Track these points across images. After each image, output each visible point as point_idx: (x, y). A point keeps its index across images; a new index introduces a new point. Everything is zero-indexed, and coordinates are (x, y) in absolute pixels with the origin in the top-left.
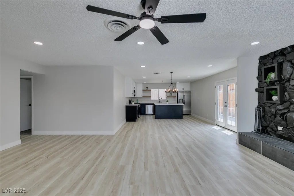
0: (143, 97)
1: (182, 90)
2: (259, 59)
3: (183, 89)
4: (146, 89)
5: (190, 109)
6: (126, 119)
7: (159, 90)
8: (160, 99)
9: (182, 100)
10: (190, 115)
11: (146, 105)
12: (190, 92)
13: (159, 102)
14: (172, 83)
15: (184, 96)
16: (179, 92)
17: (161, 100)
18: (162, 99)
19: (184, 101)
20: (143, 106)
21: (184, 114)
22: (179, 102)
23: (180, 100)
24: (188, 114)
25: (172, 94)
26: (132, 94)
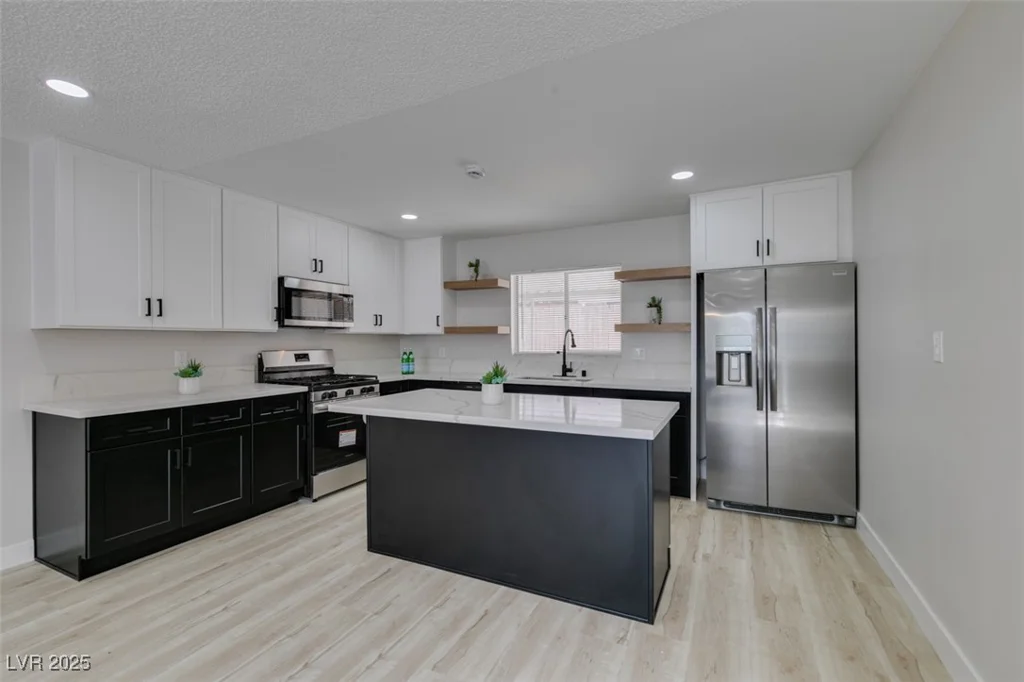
0: (449, 331)
1: (757, 262)
3: (764, 247)
4: (464, 274)
9: (748, 355)
10: (848, 522)
13: (566, 370)
15: (765, 319)
16: (711, 282)
19: (769, 368)
21: (772, 504)
22: (710, 373)
23: (720, 355)
24: (824, 518)
25: (663, 305)
26: (142, 308)
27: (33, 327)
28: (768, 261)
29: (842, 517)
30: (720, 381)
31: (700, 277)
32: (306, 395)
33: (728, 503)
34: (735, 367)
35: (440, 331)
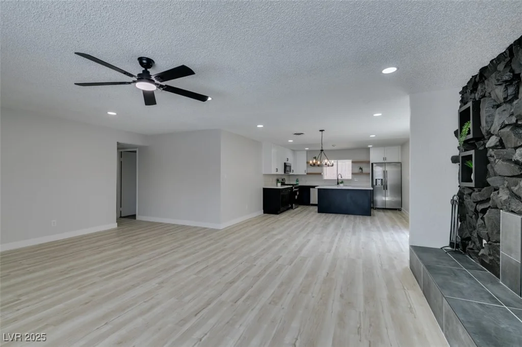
0: (307, 174)
1: (383, 162)
2: (460, 93)
3: (385, 159)
5: (398, 199)
6: (264, 209)
7: (339, 161)
8: (340, 178)
9: (382, 179)
10: (400, 210)
11: (311, 189)
12: (399, 165)
13: (338, 184)
14: (322, 150)
15: (385, 173)
16: (374, 165)
17: (340, 180)
18: (343, 178)
19: (386, 182)
20: (306, 190)
21: (386, 207)
22: (375, 184)
23: (376, 179)
24: (396, 209)
25: (363, 169)
26: (276, 170)
27: (264, 173)
28: (386, 162)
29: (399, 209)
30: (376, 184)
31: (372, 164)
32: (292, 187)
33: (378, 208)
34: (379, 182)
35: (306, 174)
